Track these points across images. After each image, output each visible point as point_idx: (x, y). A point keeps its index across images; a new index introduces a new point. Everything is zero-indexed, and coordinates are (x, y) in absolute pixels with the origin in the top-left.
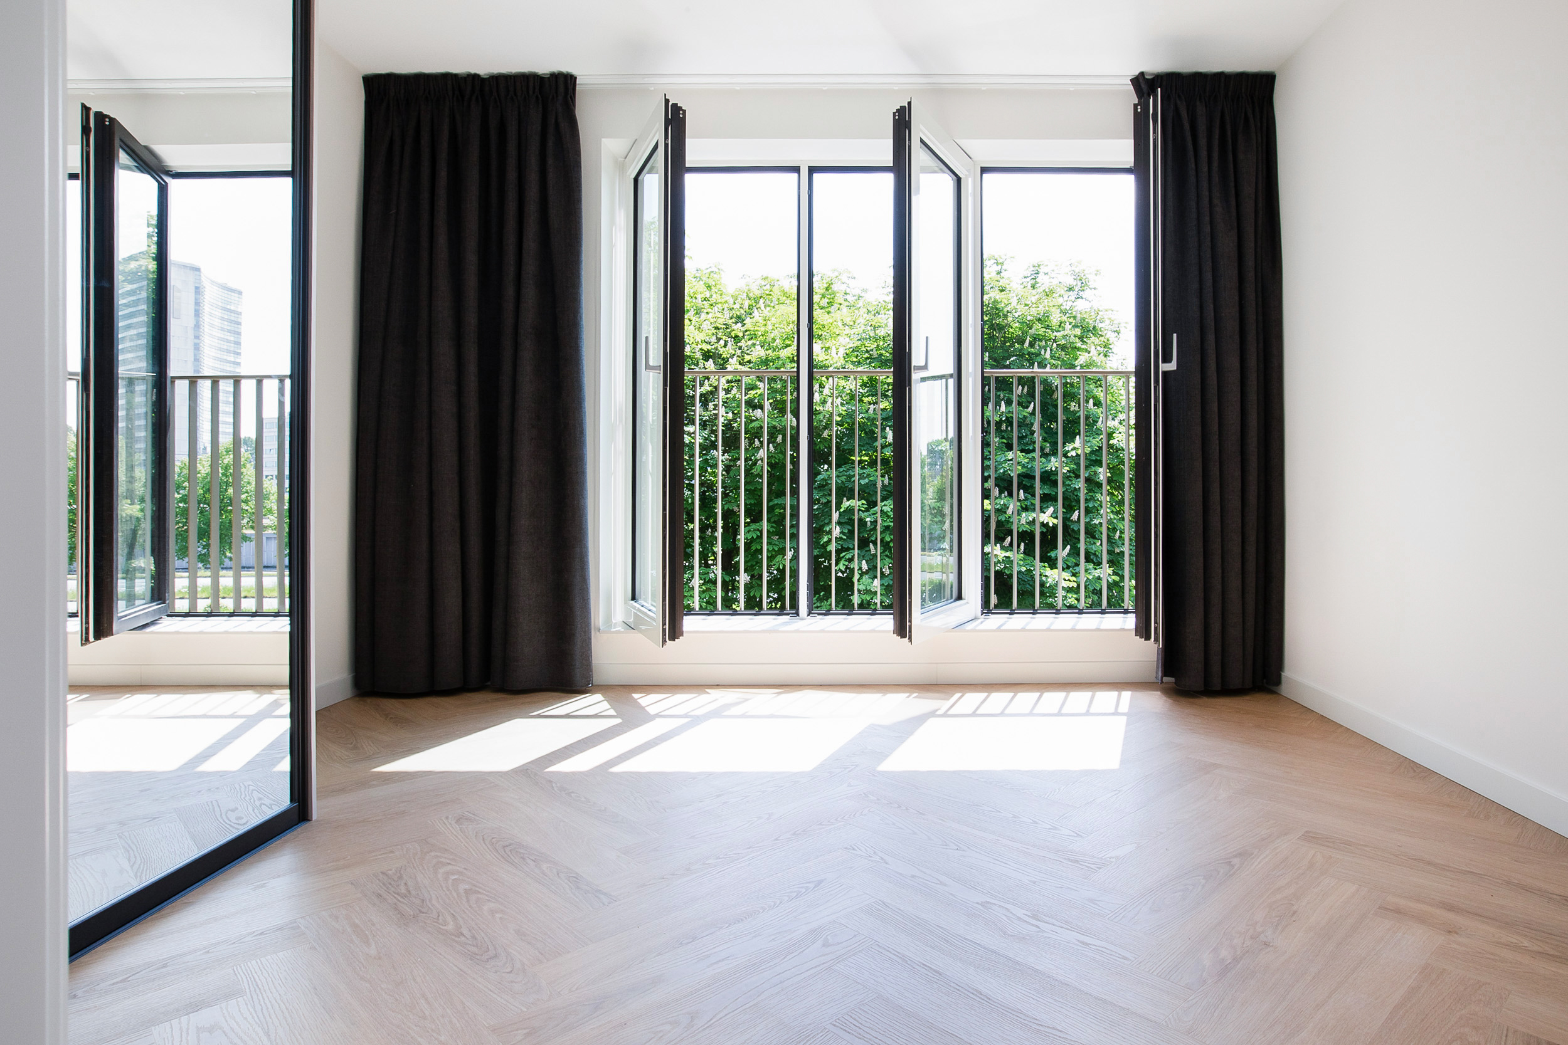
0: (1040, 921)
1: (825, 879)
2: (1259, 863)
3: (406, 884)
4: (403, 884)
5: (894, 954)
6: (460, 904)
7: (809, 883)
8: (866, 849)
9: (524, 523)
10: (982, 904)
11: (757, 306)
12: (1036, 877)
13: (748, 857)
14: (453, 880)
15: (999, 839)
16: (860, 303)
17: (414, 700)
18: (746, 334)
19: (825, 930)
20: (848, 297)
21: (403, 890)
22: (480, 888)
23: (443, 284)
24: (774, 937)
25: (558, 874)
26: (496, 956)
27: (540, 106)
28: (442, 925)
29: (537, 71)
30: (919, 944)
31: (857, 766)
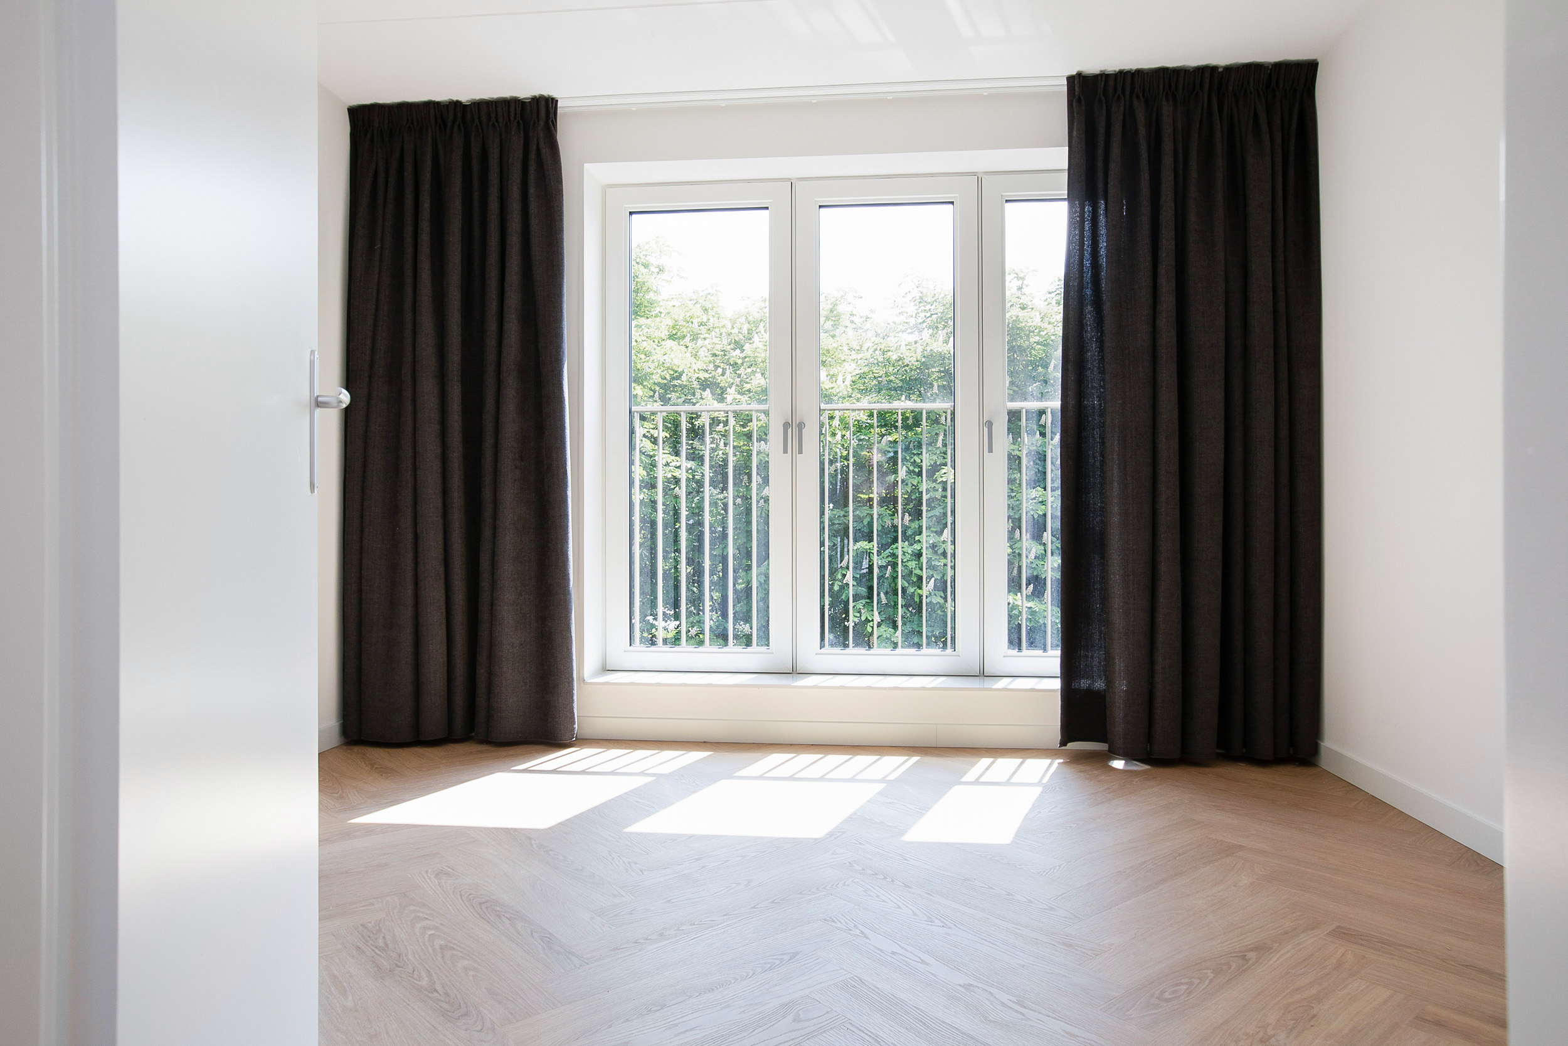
0: (1025, 1008)
1: (801, 951)
2: (1278, 959)
3: (384, 937)
4: (381, 937)
5: (867, 1034)
6: (435, 959)
7: (784, 954)
8: (846, 922)
9: (507, 568)
10: (964, 986)
11: (757, 331)
12: (1025, 960)
13: (724, 924)
14: (430, 935)
15: (989, 917)
16: (868, 325)
17: (400, 749)
18: (746, 360)
19: (797, 1005)
20: (856, 319)
21: (381, 943)
22: (455, 944)
23: (427, 322)
24: (743, 1009)
25: (532, 934)
26: (466, 1014)
27: (522, 132)
28: (417, 980)
29: (518, 96)
30: (894, 1024)
31: (844, 833)
